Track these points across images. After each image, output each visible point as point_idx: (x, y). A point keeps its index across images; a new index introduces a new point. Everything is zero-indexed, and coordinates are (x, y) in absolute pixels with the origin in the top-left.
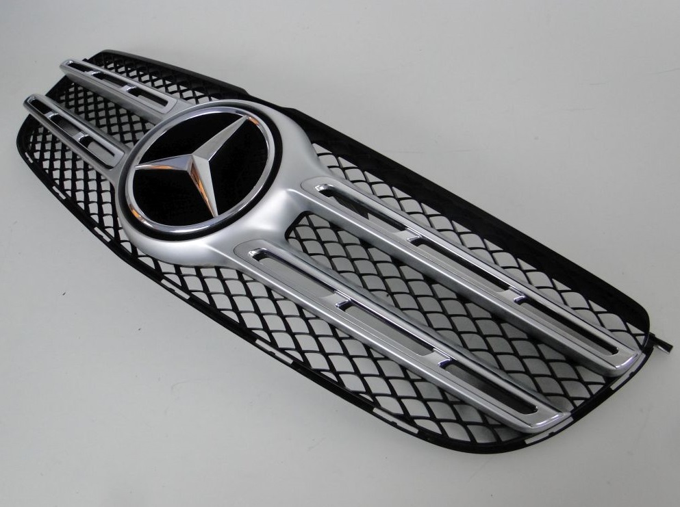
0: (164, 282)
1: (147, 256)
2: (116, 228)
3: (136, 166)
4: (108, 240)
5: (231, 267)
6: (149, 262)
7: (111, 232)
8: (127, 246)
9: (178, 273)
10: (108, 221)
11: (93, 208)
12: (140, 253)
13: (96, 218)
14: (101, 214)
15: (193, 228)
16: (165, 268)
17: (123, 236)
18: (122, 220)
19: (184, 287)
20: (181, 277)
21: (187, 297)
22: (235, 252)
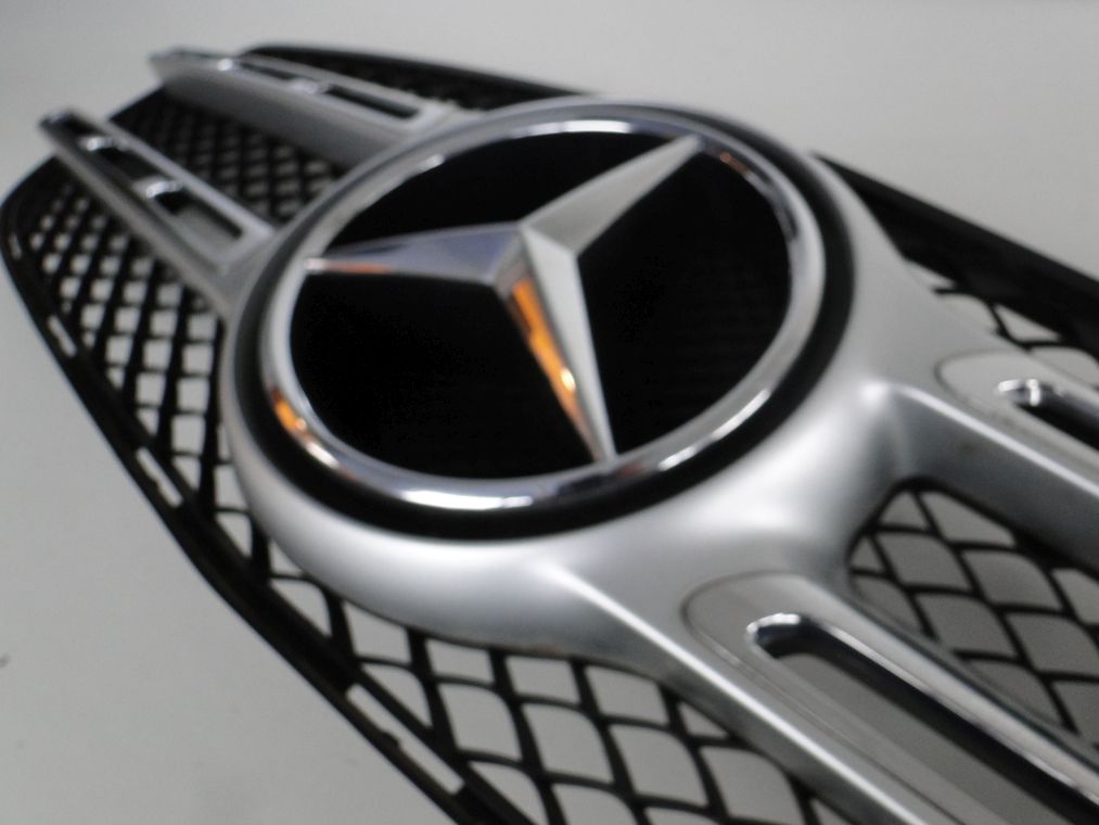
0: (358, 696)
1: (307, 578)
2: (210, 458)
3: (310, 261)
4: (172, 496)
5: (638, 667)
6: (309, 604)
7: (190, 470)
8: (238, 531)
9: (419, 665)
10: (188, 434)
11: (150, 389)
12: (279, 562)
13: (150, 420)
14: (169, 408)
15: (506, 495)
16: (372, 638)
17: (227, 490)
18: (236, 435)
19: (438, 735)
20: (431, 684)
21: (451, 782)
22: (686, 619)
